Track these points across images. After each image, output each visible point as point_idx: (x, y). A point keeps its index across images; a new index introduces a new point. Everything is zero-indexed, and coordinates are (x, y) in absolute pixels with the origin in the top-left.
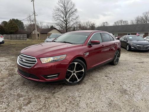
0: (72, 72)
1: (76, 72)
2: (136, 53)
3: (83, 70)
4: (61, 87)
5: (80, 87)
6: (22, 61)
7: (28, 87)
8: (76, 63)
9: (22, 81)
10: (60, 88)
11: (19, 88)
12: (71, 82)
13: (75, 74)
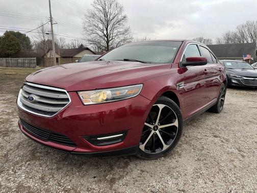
0: (152, 127)
1: (160, 127)
2: (242, 92)
3: (176, 123)
4: (127, 164)
5: (171, 162)
6: (31, 99)
7: (44, 166)
8: (161, 106)
9: (30, 148)
10: (124, 168)
11: (21, 166)
12: (149, 152)
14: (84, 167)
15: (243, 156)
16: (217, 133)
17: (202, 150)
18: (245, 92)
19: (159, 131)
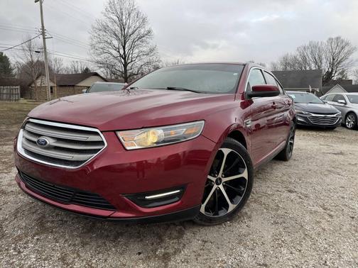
1: (224, 180)
2: (310, 133)
3: (245, 174)
7: (62, 241)
8: (226, 151)
10: (178, 238)
12: (211, 215)
13: (221, 187)
14: (122, 240)
15: (331, 216)
16: (291, 187)
17: (277, 210)
18: (314, 133)
19: (223, 186)
